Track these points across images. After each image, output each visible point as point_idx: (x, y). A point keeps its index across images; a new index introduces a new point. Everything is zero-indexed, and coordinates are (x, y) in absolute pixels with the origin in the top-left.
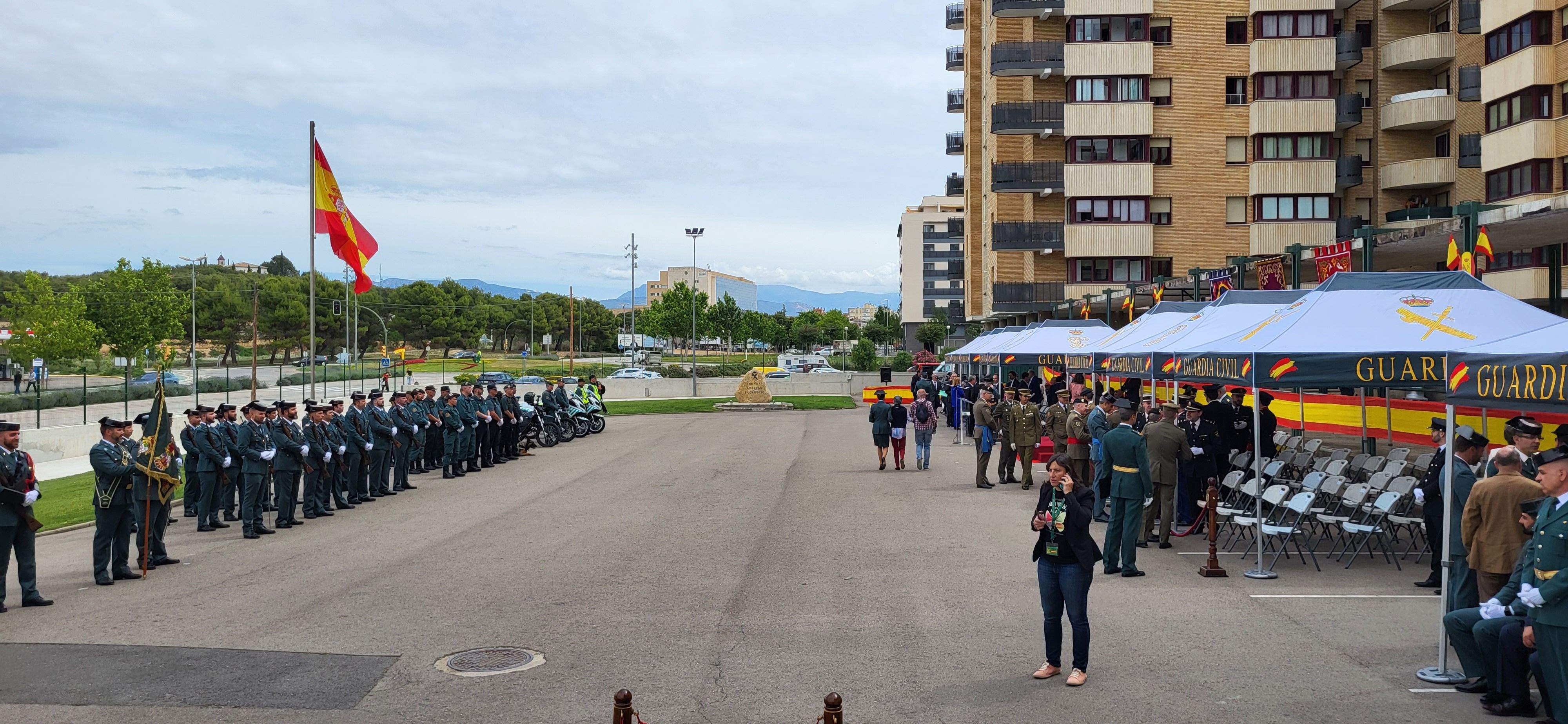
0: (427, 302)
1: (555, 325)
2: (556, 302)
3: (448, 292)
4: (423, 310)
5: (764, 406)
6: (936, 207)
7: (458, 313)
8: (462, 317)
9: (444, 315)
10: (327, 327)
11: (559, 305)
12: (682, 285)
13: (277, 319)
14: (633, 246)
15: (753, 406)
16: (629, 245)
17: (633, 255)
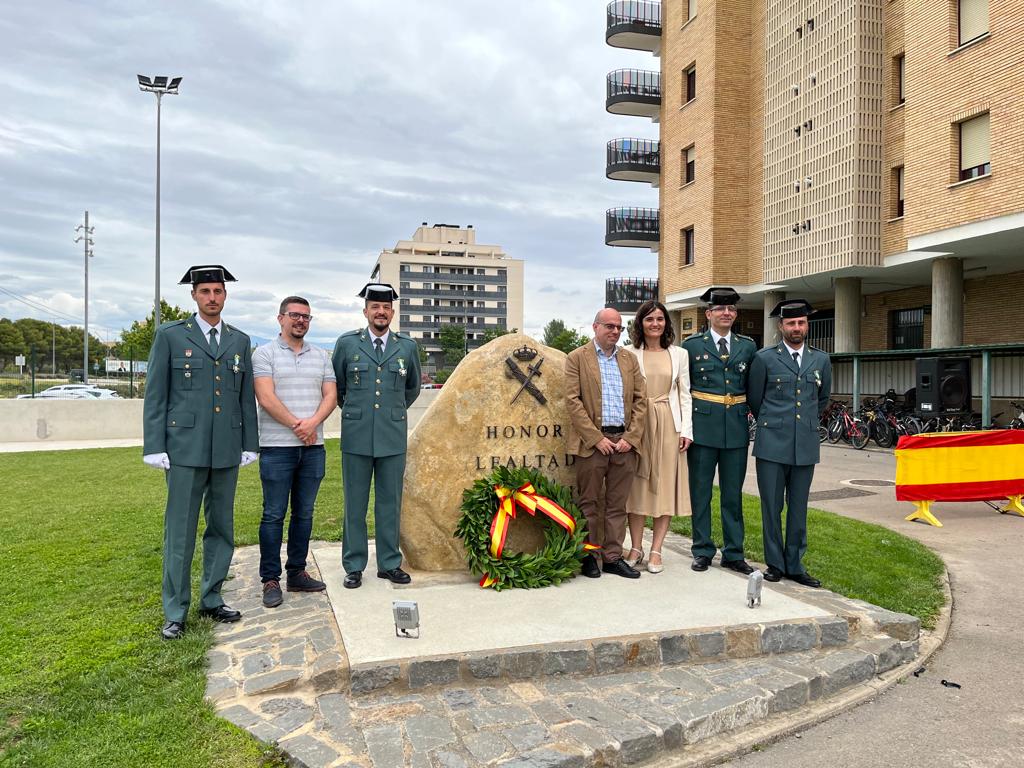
6: (411, 250)
12: (164, 304)
14: (87, 228)
17: (86, 240)
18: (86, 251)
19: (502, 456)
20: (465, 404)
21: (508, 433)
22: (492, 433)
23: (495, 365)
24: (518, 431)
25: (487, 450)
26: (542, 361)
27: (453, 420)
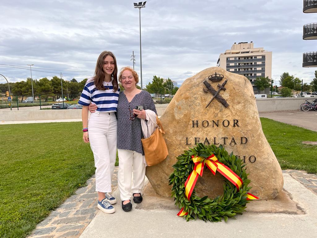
6: (230, 53)
12: (155, 76)
14: (133, 56)
17: (133, 59)
18: (134, 63)
19: (201, 137)
20: (180, 108)
21: (205, 124)
22: (195, 124)
23: (198, 85)
24: (211, 123)
25: (192, 134)
26: (226, 81)
27: (173, 117)
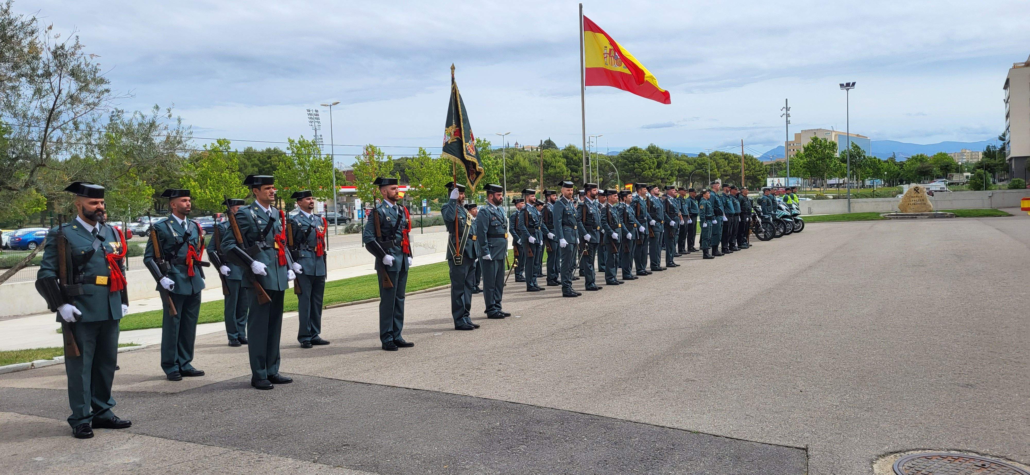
0: (639, 160)
1: (723, 173)
2: (723, 157)
3: (652, 152)
4: (636, 166)
5: (927, 215)
7: (659, 166)
8: (661, 169)
9: (650, 169)
10: (578, 179)
11: (726, 160)
13: (549, 175)
15: (918, 215)
16: (784, 108)
17: (787, 115)
18: (787, 121)
22: (912, 197)
